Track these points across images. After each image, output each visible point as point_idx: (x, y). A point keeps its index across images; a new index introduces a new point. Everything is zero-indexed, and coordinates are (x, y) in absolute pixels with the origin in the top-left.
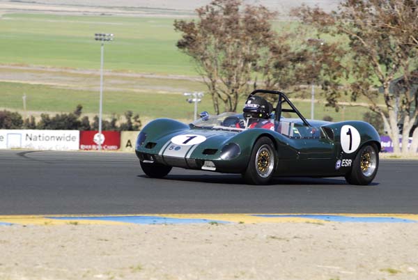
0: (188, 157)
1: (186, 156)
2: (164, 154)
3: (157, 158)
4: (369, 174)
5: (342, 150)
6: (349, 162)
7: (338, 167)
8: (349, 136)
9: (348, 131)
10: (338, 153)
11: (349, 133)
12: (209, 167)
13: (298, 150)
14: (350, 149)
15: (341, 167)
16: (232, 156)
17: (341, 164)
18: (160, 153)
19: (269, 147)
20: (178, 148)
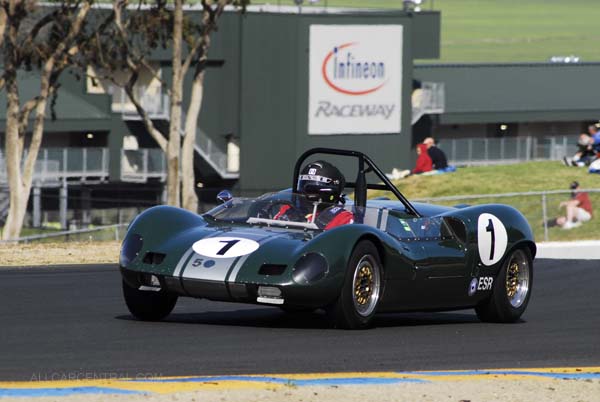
0: (232, 279)
1: (227, 277)
2: (184, 275)
3: (170, 283)
4: (518, 302)
5: (480, 261)
6: (488, 282)
7: (472, 291)
8: (490, 233)
9: (487, 224)
10: (473, 266)
11: (490, 228)
12: (269, 298)
13: (415, 263)
14: (491, 258)
15: (477, 290)
16: (314, 278)
17: (477, 285)
18: (176, 274)
19: (372, 259)
20: (210, 263)
